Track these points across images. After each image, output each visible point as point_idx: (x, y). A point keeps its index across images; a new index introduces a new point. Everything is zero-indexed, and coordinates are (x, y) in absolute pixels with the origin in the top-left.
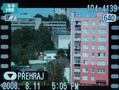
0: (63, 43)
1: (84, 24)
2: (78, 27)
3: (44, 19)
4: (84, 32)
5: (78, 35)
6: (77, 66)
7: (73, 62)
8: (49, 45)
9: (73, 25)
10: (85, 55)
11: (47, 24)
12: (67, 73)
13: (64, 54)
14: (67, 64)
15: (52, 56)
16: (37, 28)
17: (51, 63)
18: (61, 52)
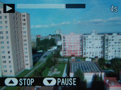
0: (59, 43)
1: (66, 37)
2: (64, 38)
3: (52, 36)
4: (66, 39)
5: (64, 41)
6: (64, 51)
7: (63, 49)
8: (55, 44)
9: (62, 37)
10: (67, 47)
11: (53, 37)
12: (61, 53)
13: (60, 47)
14: (61, 50)
15: (55, 48)
16: (50, 39)
17: (55, 50)
18: (58, 46)
